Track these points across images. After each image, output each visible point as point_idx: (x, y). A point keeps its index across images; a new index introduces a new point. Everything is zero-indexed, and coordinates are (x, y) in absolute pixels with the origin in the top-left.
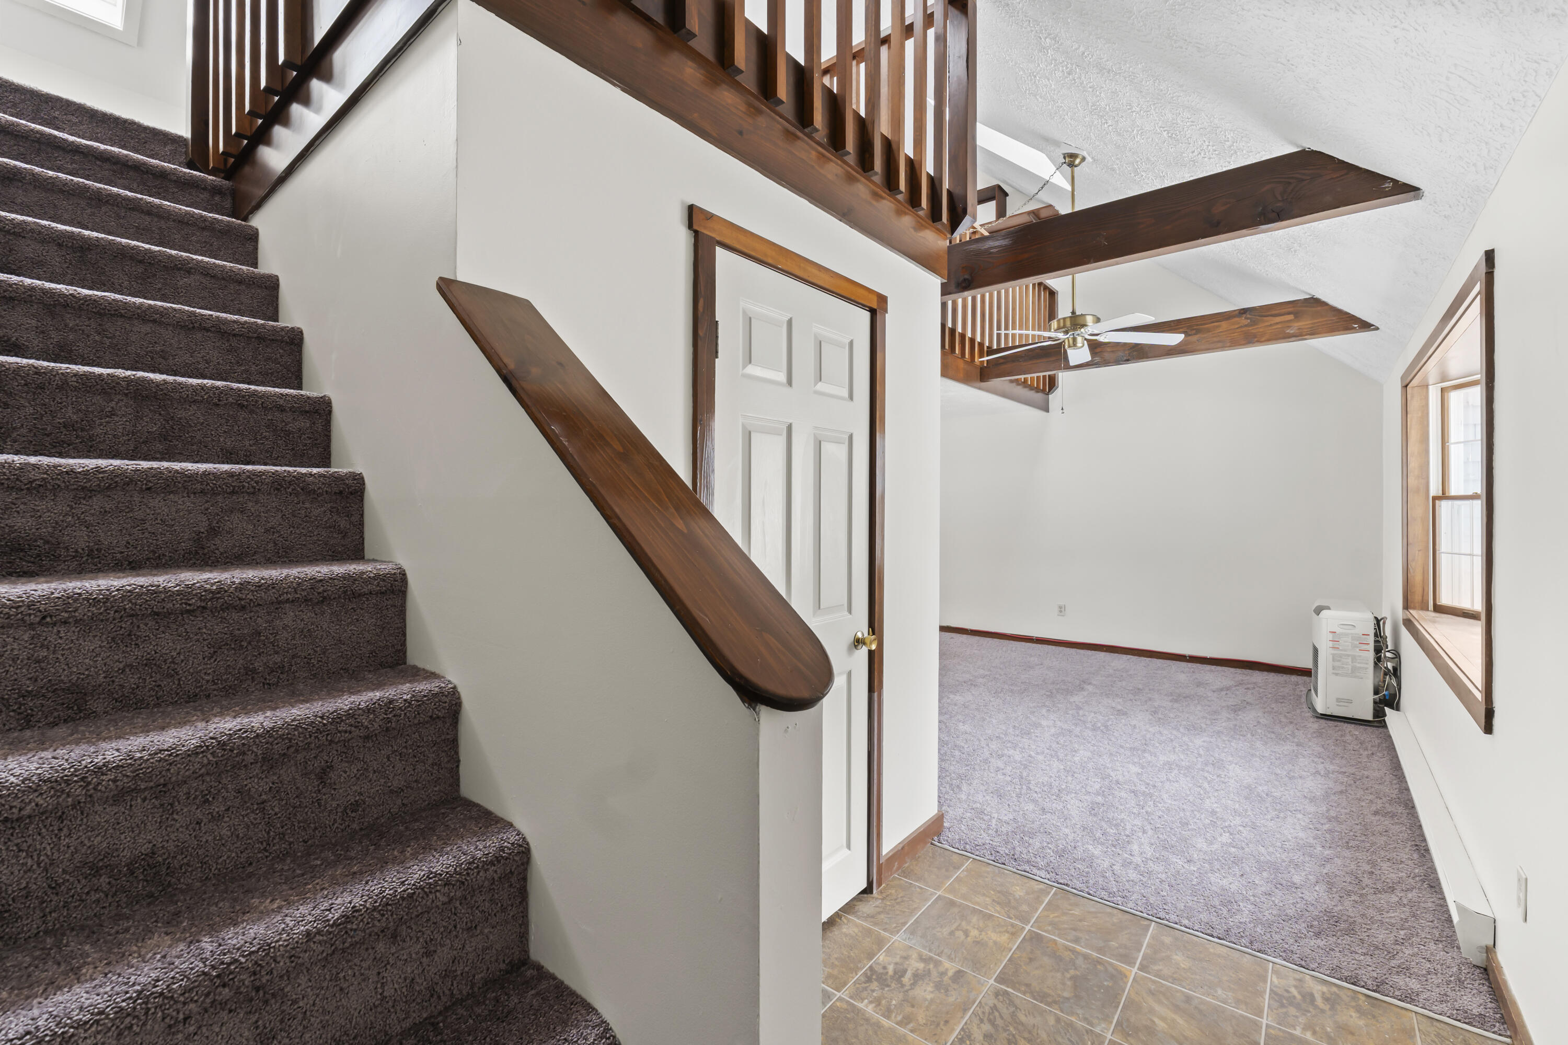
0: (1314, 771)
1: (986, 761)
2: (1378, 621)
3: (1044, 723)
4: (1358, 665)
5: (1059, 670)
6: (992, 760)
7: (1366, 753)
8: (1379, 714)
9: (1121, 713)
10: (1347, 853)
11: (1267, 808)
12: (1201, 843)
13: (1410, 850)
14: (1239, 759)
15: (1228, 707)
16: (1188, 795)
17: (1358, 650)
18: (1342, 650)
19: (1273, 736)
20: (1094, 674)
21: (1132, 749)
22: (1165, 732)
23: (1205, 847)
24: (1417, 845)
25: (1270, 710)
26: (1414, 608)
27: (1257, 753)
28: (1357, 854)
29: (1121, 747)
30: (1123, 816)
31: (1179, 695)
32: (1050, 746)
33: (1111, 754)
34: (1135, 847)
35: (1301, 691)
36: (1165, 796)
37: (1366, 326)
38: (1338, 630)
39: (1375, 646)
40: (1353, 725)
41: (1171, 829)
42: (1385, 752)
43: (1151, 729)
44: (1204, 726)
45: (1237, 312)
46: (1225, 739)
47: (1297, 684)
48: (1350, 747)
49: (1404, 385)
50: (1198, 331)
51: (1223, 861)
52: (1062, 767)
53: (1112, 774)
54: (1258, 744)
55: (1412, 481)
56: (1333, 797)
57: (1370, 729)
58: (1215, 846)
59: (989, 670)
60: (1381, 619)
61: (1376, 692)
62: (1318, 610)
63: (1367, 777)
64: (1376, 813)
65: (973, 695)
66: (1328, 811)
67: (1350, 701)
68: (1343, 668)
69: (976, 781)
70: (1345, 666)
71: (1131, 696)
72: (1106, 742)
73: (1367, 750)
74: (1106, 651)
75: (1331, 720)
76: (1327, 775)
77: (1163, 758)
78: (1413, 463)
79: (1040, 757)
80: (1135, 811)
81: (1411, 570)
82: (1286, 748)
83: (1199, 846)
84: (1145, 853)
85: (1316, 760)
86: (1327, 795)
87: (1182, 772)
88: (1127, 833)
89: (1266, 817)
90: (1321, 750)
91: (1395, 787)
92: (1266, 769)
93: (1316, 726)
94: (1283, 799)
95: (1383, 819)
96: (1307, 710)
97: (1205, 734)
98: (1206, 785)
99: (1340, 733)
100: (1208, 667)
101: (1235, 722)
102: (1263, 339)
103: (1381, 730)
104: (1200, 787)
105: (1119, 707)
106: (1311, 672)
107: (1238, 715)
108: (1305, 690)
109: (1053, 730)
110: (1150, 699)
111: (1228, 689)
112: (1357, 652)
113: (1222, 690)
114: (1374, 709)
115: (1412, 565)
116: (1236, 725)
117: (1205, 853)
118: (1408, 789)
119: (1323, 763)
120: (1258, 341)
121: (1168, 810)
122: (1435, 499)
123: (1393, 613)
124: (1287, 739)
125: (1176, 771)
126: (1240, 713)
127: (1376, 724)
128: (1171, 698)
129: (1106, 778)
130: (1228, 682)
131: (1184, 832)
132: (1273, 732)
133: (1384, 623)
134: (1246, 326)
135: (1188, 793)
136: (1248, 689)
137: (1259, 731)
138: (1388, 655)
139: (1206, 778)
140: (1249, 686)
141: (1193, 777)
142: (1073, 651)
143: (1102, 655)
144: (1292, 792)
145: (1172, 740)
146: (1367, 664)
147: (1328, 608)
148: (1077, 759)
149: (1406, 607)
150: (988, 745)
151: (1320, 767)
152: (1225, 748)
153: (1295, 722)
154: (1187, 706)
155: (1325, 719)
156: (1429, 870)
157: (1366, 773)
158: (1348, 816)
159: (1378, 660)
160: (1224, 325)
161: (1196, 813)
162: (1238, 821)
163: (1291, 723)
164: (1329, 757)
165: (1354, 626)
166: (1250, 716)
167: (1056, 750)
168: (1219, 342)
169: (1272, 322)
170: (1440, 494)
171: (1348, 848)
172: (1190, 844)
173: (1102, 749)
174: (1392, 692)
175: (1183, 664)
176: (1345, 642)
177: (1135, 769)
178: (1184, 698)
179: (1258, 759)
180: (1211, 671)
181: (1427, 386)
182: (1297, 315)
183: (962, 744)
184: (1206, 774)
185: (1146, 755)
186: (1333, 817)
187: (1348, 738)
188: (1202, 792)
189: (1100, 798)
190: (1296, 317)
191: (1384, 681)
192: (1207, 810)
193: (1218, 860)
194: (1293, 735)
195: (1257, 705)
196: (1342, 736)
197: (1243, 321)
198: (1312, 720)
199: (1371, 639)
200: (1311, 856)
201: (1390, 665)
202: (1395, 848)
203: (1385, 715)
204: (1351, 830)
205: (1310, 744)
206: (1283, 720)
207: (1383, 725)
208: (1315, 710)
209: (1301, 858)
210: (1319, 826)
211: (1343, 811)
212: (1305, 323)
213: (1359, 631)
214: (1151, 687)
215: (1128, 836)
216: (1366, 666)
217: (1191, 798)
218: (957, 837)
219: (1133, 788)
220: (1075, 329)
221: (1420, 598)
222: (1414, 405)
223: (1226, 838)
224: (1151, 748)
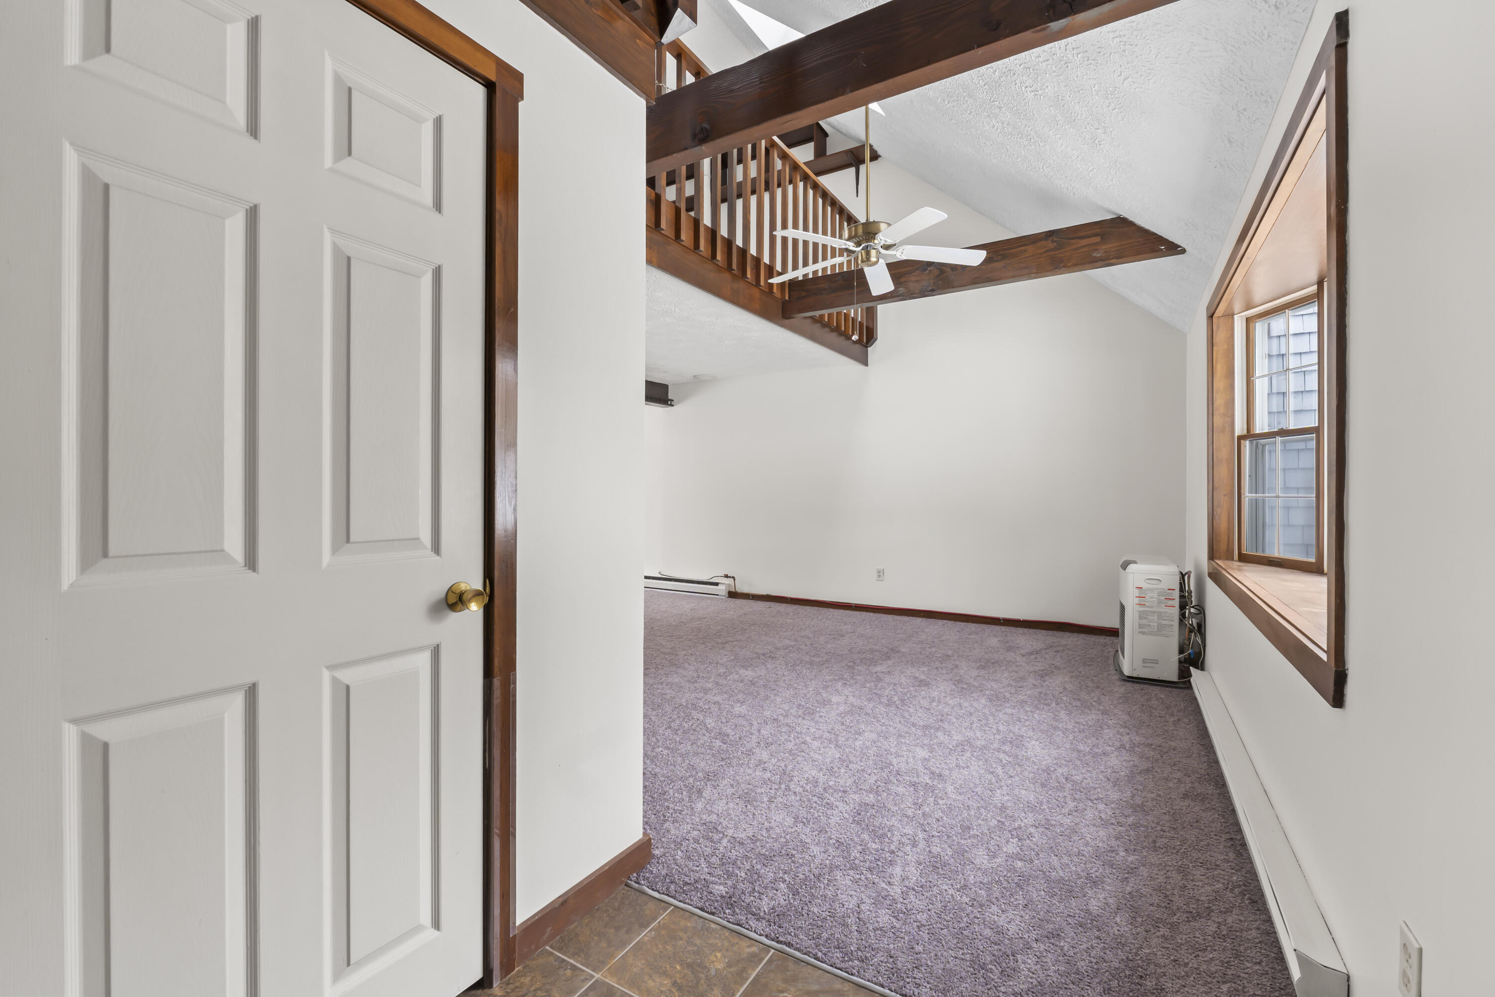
0: (1119, 744)
1: (749, 753)
2: (1183, 576)
3: (835, 699)
4: (1164, 622)
5: (870, 638)
6: (757, 751)
7: (1172, 719)
8: (1184, 674)
9: (923, 683)
10: (1154, 859)
11: (1065, 797)
12: (981, 857)
13: (1225, 846)
14: (1040, 734)
15: (1035, 672)
16: (976, 786)
17: (1163, 606)
18: (1148, 607)
19: (1078, 703)
20: (905, 641)
21: (926, 727)
22: (966, 704)
23: (985, 862)
24: (1231, 839)
25: (1077, 673)
26: (1220, 559)
27: (1060, 725)
28: (1166, 858)
29: (914, 725)
30: (894, 821)
31: (988, 661)
32: (833, 729)
33: (900, 735)
34: (898, 870)
35: (1109, 652)
36: (950, 789)
37: (1173, 249)
38: (1145, 585)
39: (1180, 602)
40: (1159, 688)
41: (949, 837)
42: (1191, 718)
43: (951, 702)
44: (1008, 695)
45: (1043, 235)
46: (1028, 709)
47: (1105, 645)
48: (1156, 713)
49: (1209, 315)
50: (1004, 257)
51: (1005, 884)
52: (838, 755)
53: (894, 761)
54: (1063, 714)
55: (1218, 421)
56: (1138, 778)
57: (1176, 691)
58: (998, 860)
59: (796, 640)
60: (1186, 574)
61: (1181, 651)
62: (1125, 566)
63: (1174, 749)
64: (1185, 796)
65: (767, 669)
66: (1133, 797)
67: (1155, 662)
68: (1149, 626)
69: (725, 782)
70: (1151, 624)
71: (937, 664)
72: (898, 720)
73: (1173, 715)
74: (923, 617)
75: (1138, 683)
76: (1131, 750)
77: (957, 737)
78: (1219, 401)
79: (816, 744)
80: (910, 813)
81: (1216, 518)
82: (1090, 718)
83: (977, 861)
84: (908, 878)
85: (1122, 730)
86: (1131, 777)
87: (975, 754)
88: (893, 847)
89: (1063, 811)
90: (1127, 718)
91: (1203, 759)
92: (1068, 746)
93: (1122, 690)
94: (1084, 785)
95: (1192, 804)
96: (1113, 672)
97: (1008, 705)
98: (999, 771)
99: (1146, 697)
100: (1020, 630)
101: (1040, 690)
102: (1070, 264)
103: (1186, 691)
104: (992, 773)
105: (923, 677)
106: (1118, 632)
107: (1044, 681)
108: (1112, 651)
109: (841, 709)
110: (957, 667)
111: (1037, 652)
112: (1163, 609)
113: (1031, 653)
114: (1180, 669)
115: (1218, 511)
116: (1041, 693)
117: (985, 873)
118: (1217, 762)
119: (1128, 734)
120: (1064, 267)
121: (950, 808)
122: (1240, 438)
123: (1197, 566)
124: (1093, 706)
125: (968, 754)
126: (1047, 678)
127: (1181, 685)
128: (979, 664)
129: (886, 767)
130: (1038, 645)
131: (962, 842)
132: (1079, 700)
133: (1189, 577)
134: (1052, 250)
135: (978, 782)
136: (1058, 651)
137: (1065, 698)
138: (1192, 610)
139: (1001, 761)
140: (1058, 648)
141: (986, 760)
142: (889, 618)
143: (918, 621)
144: (1094, 775)
145: (971, 714)
146: (1172, 621)
147: (1135, 562)
148: (858, 743)
149: (1212, 556)
150: (759, 731)
151: (1126, 739)
152: (1026, 720)
153: (1102, 686)
154: (993, 672)
155: (1132, 682)
156: (1248, 875)
157: (1173, 744)
158: (1154, 803)
159: (1183, 616)
160: (1031, 249)
161: (982, 810)
162: (1030, 819)
163: (1098, 687)
164: (1134, 726)
165: (1160, 580)
166: (1056, 682)
167: (837, 732)
168: (1025, 268)
169: (1079, 245)
170: (1245, 432)
171: (1155, 849)
172: (968, 859)
173: (891, 729)
174: (1197, 650)
175: (997, 628)
176: (1151, 598)
177: (922, 753)
178: (993, 663)
179: (1060, 733)
180: (1024, 634)
181: (1233, 315)
182: (1104, 237)
183: (729, 731)
184: (1002, 756)
185: (939, 734)
186: (1138, 805)
187: (1154, 702)
188: (994, 780)
189: (871, 796)
190: (1102, 239)
191: (1189, 639)
192: (995, 807)
193: (998, 882)
194: (1099, 702)
195: (1065, 668)
196: (1148, 700)
197: (1050, 244)
198: (1118, 683)
199: (1176, 594)
200: (1112, 866)
201: (1194, 622)
202: (1208, 845)
203: (1190, 676)
204: (1158, 823)
205: (1116, 711)
206: (1090, 684)
207: (1189, 686)
208: (1121, 673)
209: (1101, 870)
210: (1122, 819)
211: (1149, 795)
212: (1111, 246)
213: (1164, 586)
214: (961, 653)
215: (893, 852)
216: (1171, 623)
217: (979, 790)
218: (664, 872)
219: (915, 779)
220: (868, 240)
221: (1226, 547)
222: (1220, 336)
223: (1012, 847)
224: (946, 725)
